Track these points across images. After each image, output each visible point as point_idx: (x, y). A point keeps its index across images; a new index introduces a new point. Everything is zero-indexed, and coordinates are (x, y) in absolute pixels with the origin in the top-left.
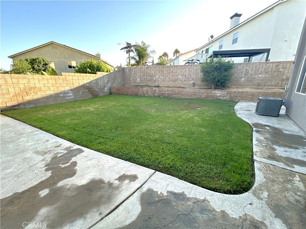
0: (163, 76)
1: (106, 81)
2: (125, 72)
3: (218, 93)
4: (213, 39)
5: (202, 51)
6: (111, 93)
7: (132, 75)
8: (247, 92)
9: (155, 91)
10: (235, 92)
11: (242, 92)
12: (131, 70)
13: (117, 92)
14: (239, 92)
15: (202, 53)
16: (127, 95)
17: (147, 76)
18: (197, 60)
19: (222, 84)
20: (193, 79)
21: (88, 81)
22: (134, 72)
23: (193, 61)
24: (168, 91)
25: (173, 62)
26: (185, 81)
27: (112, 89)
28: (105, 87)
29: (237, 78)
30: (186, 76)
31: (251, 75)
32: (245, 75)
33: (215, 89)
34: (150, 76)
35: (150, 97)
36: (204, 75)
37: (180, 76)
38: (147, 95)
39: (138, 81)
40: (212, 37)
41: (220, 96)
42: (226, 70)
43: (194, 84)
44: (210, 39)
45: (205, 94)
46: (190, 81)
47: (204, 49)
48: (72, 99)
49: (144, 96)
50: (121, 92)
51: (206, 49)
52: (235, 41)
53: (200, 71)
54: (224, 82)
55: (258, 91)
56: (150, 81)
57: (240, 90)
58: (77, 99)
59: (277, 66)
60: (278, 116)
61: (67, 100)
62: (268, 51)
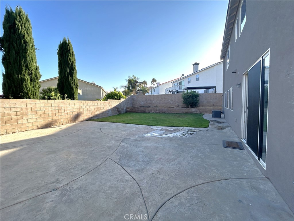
0: (159, 100)
1: (124, 104)
2: (133, 98)
3: (193, 110)
4: (184, 77)
5: (177, 83)
6: (126, 112)
7: (138, 100)
8: (208, 109)
9: (157, 109)
10: (202, 109)
11: (205, 109)
12: (137, 97)
13: (130, 111)
14: (204, 109)
15: (177, 85)
16: (138, 112)
17: (148, 101)
18: (176, 90)
19: (194, 105)
20: (177, 102)
21: (118, 104)
22: (139, 98)
23: (173, 91)
24: (164, 109)
25: (154, 89)
26: (172, 103)
27: (127, 109)
28: (124, 108)
29: (202, 101)
30: (173, 101)
31: (209, 100)
32: (206, 100)
33: (191, 107)
34: (150, 101)
35: (153, 113)
36: (184, 100)
37: (169, 101)
38: (151, 112)
39: (142, 104)
40: (183, 75)
41: (194, 111)
42: (196, 97)
43: (178, 106)
44: (182, 76)
45: (186, 111)
46: (176, 103)
47: (178, 82)
48: (111, 115)
49: (150, 113)
50: (134, 111)
51: (180, 82)
52: (197, 79)
53: (181, 97)
54: (195, 104)
55: (213, 108)
56: (150, 104)
57: (204, 108)
58: (113, 115)
59: (220, 95)
60: (220, 118)
61: (109, 115)
62: (215, 87)
